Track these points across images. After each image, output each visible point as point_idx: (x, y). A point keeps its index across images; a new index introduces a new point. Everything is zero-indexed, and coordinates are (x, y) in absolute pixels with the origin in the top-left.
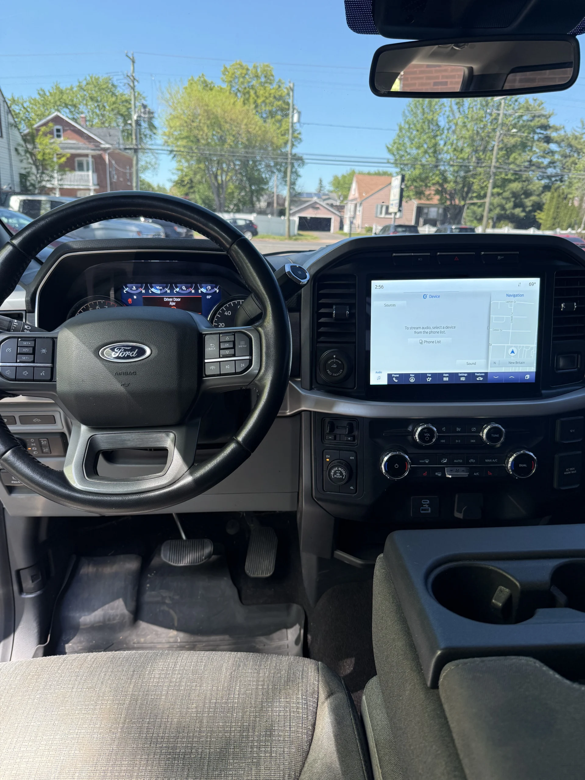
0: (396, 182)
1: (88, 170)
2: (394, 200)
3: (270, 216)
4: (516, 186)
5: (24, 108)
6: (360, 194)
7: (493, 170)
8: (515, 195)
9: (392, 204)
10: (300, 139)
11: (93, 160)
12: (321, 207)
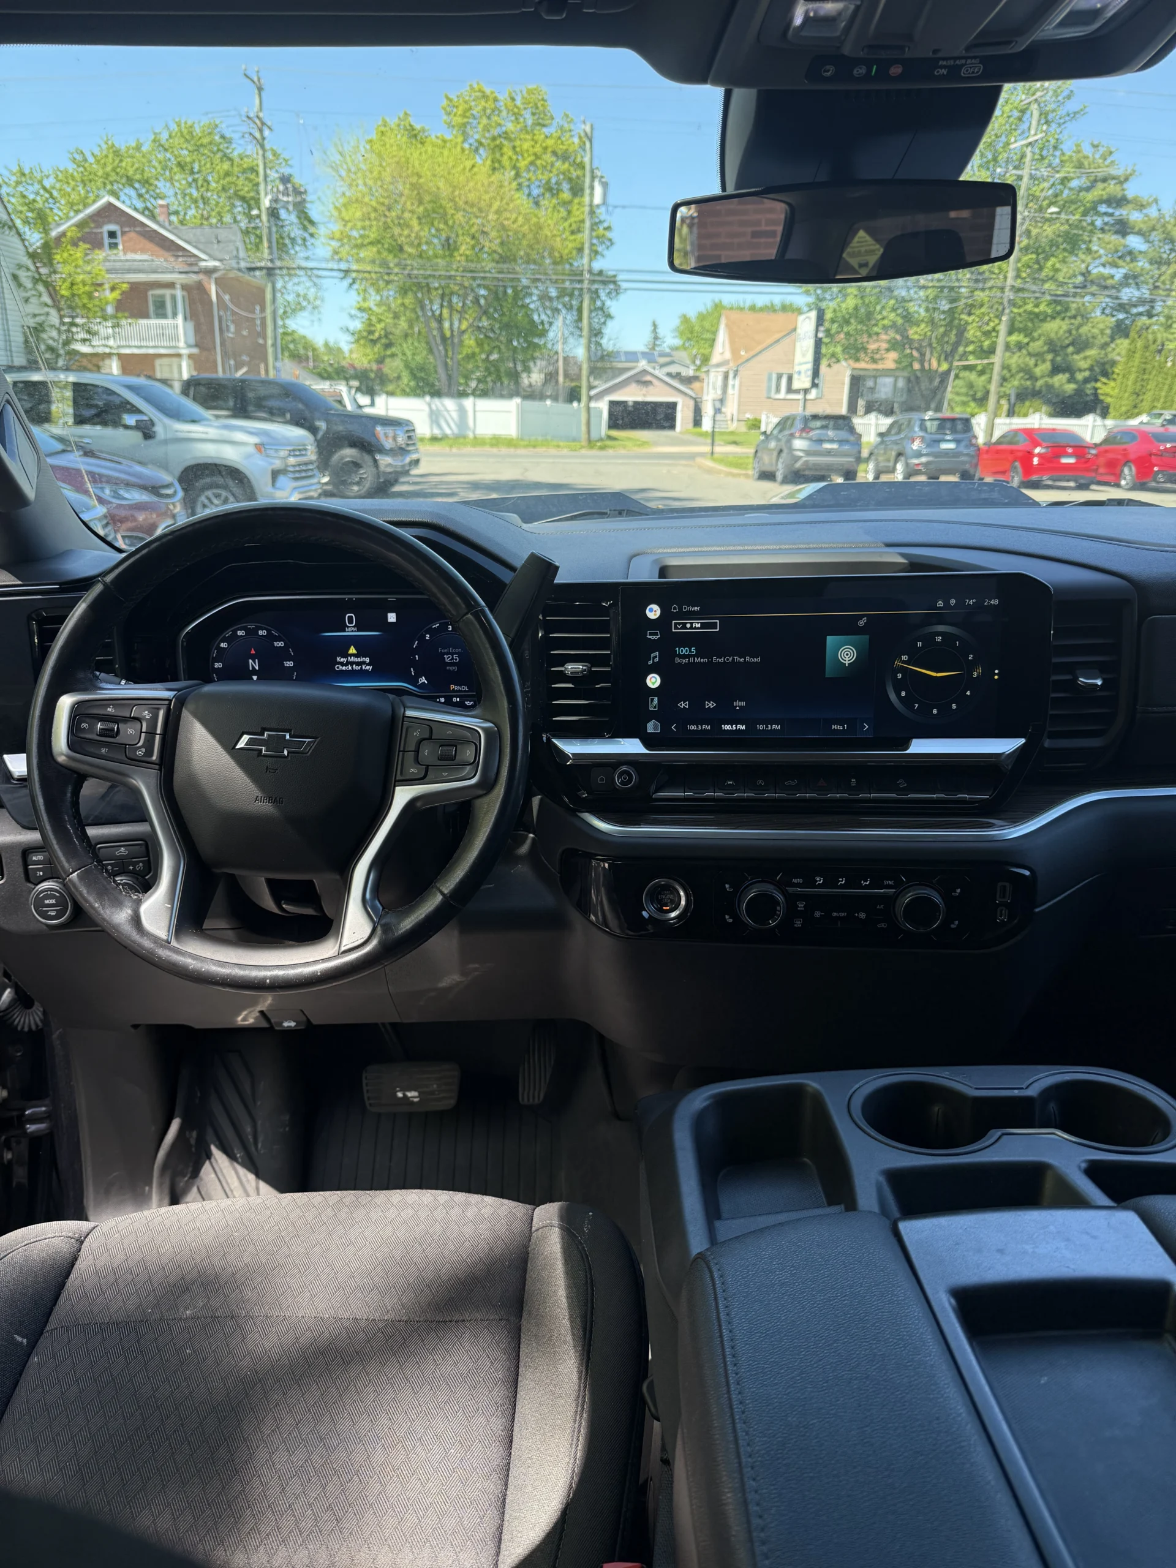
0: (806, 324)
1: (175, 315)
2: (800, 364)
3: (548, 402)
4: (1055, 328)
5: (45, 189)
6: (735, 352)
7: (1009, 294)
8: (1054, 347)
9: (799, 373)
10: (610, 240)
11: (185, 293)
12: (655, 381)
